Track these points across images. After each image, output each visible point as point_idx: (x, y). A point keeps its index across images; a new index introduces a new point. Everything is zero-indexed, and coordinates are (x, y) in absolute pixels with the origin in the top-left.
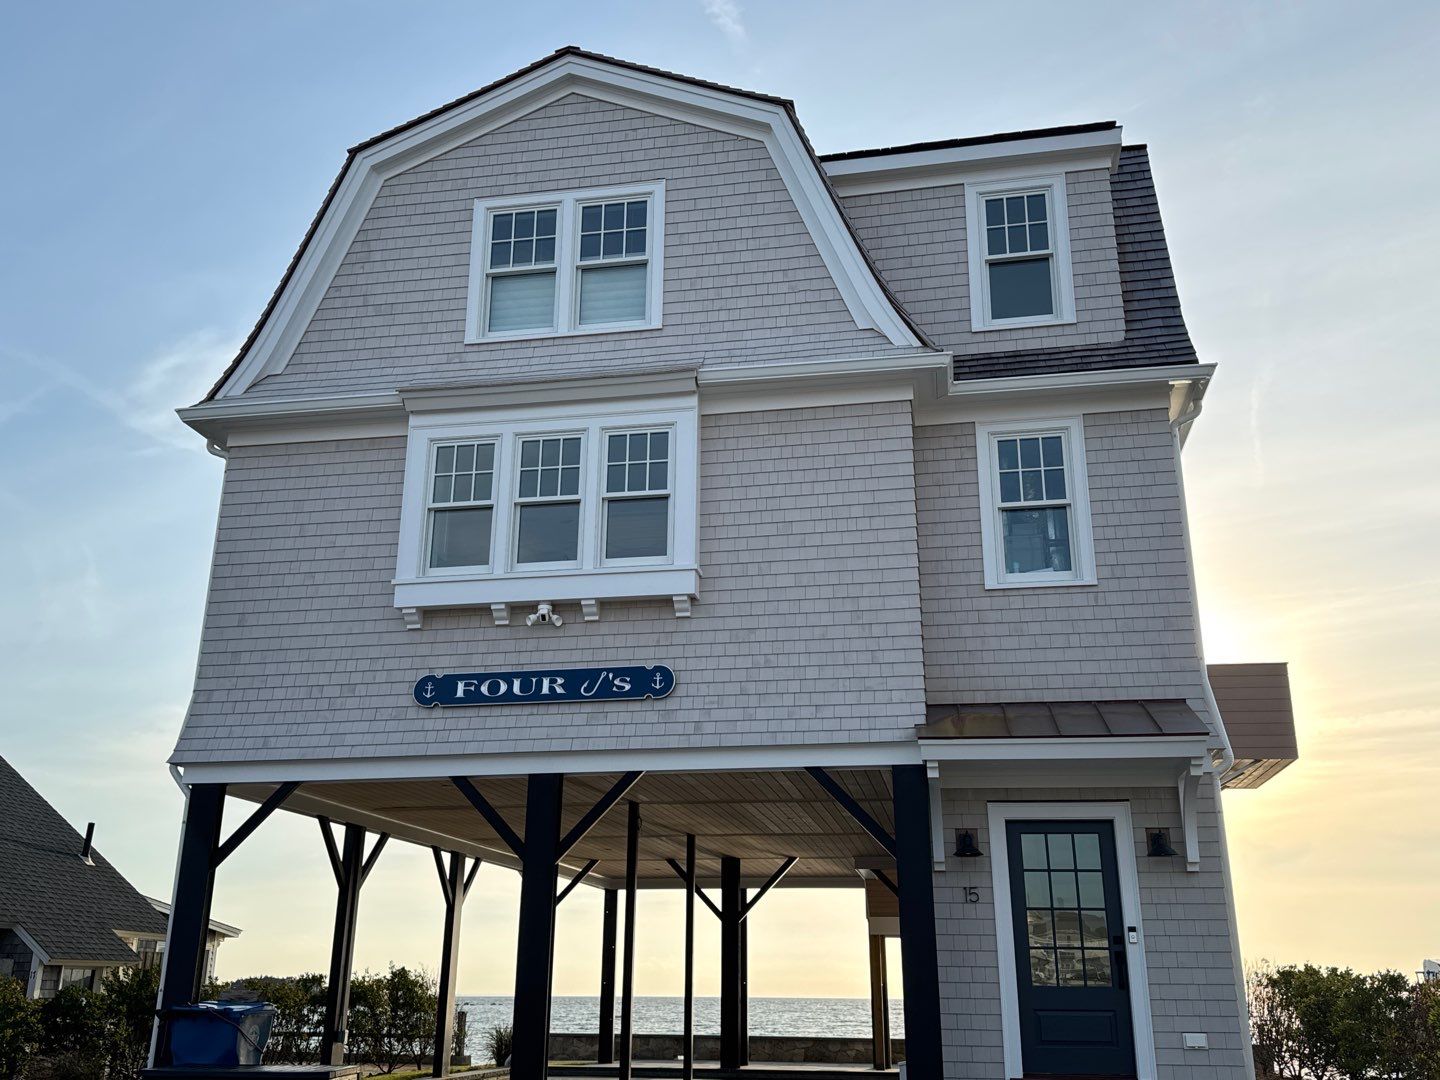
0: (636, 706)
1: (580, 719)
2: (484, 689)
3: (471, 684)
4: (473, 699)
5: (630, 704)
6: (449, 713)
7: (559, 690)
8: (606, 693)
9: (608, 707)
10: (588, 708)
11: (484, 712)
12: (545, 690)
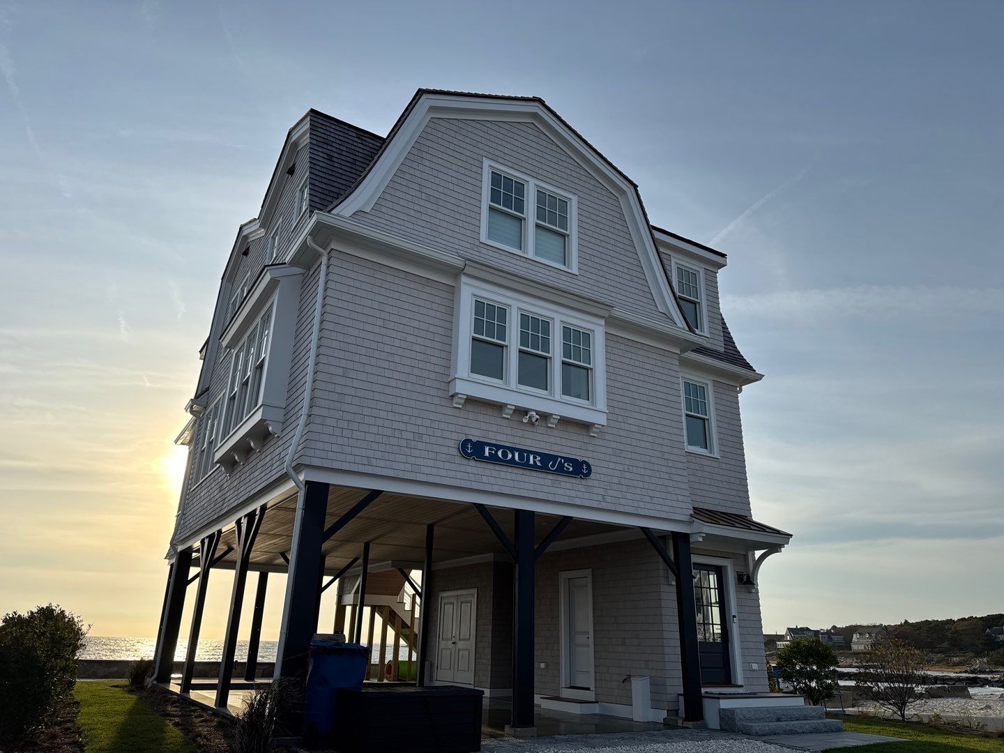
0: (573, 480)
1: (548, 482)
2: (500, 453)
3: (492, 450)
4: (493, 459)
5: (571, 478)
6: (479, 464)
7: (539, 464)
8: (561, 471)
9: (560, 478)
10: (550, 477)
11: (498, 468)
12: (531, 462)
